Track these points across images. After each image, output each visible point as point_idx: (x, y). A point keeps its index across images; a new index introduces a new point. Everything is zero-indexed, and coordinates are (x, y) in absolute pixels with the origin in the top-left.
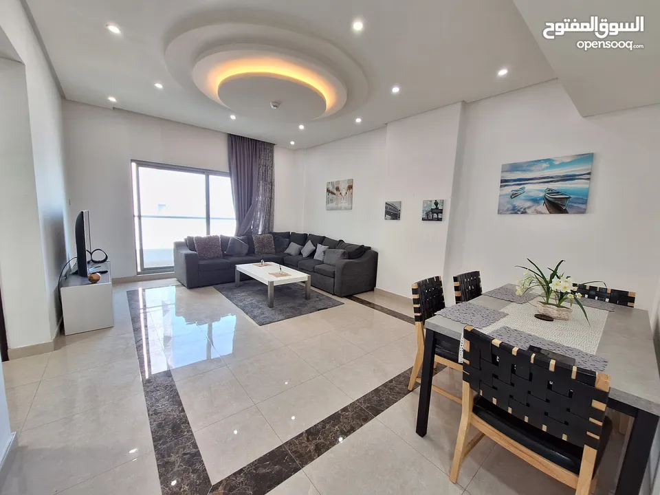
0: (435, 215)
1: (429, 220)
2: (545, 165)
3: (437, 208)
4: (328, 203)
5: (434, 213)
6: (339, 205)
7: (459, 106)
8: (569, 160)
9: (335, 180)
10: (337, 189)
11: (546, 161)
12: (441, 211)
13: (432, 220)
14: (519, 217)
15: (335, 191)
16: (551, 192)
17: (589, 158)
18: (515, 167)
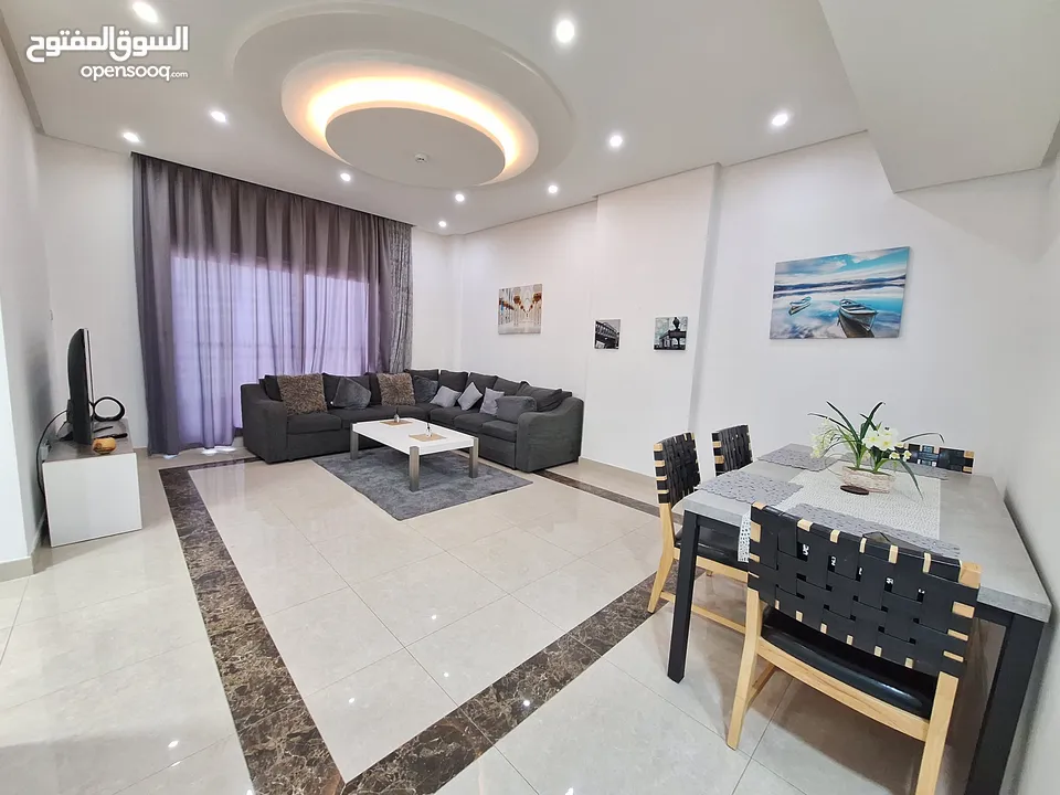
0: (675, 340)
1: (666, 348)
2: (840, 264)
3: (677, 330)
4: (501, 322)
5: (673, 338)
6: (521, 326)
7: (710, 173)
9: (511, 285)
10: (517, 300)
12: (684, 335)
13: (671, 348)
14: (802, 343)
15: (512, 303)
16: (848, 304)
17: (903, 254)
18: (795, 267)
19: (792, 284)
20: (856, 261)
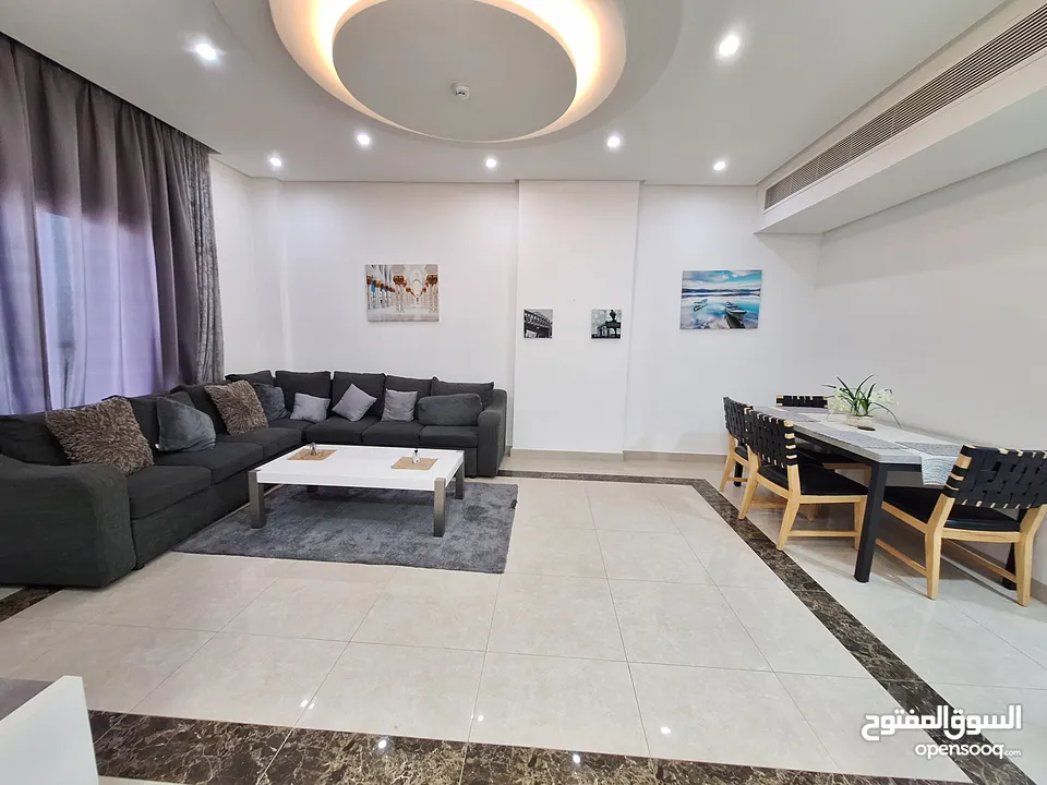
0: (612, 329)
2: (725, 277)
3: (614, 321)
4: (371, 305)
5: (609, 328)
6: (408, 312)
8: (743, 274)
9: (389, 262)
10: (399, 280)
11: (726, 272)
12: (619, 325)
13: (608, 337)
14: (703, 332)
15: (392, 284)
16: (731, 306)
17: (757, 274)
18: (697, 276)
19: (694, 287)
20: (735, 276)
